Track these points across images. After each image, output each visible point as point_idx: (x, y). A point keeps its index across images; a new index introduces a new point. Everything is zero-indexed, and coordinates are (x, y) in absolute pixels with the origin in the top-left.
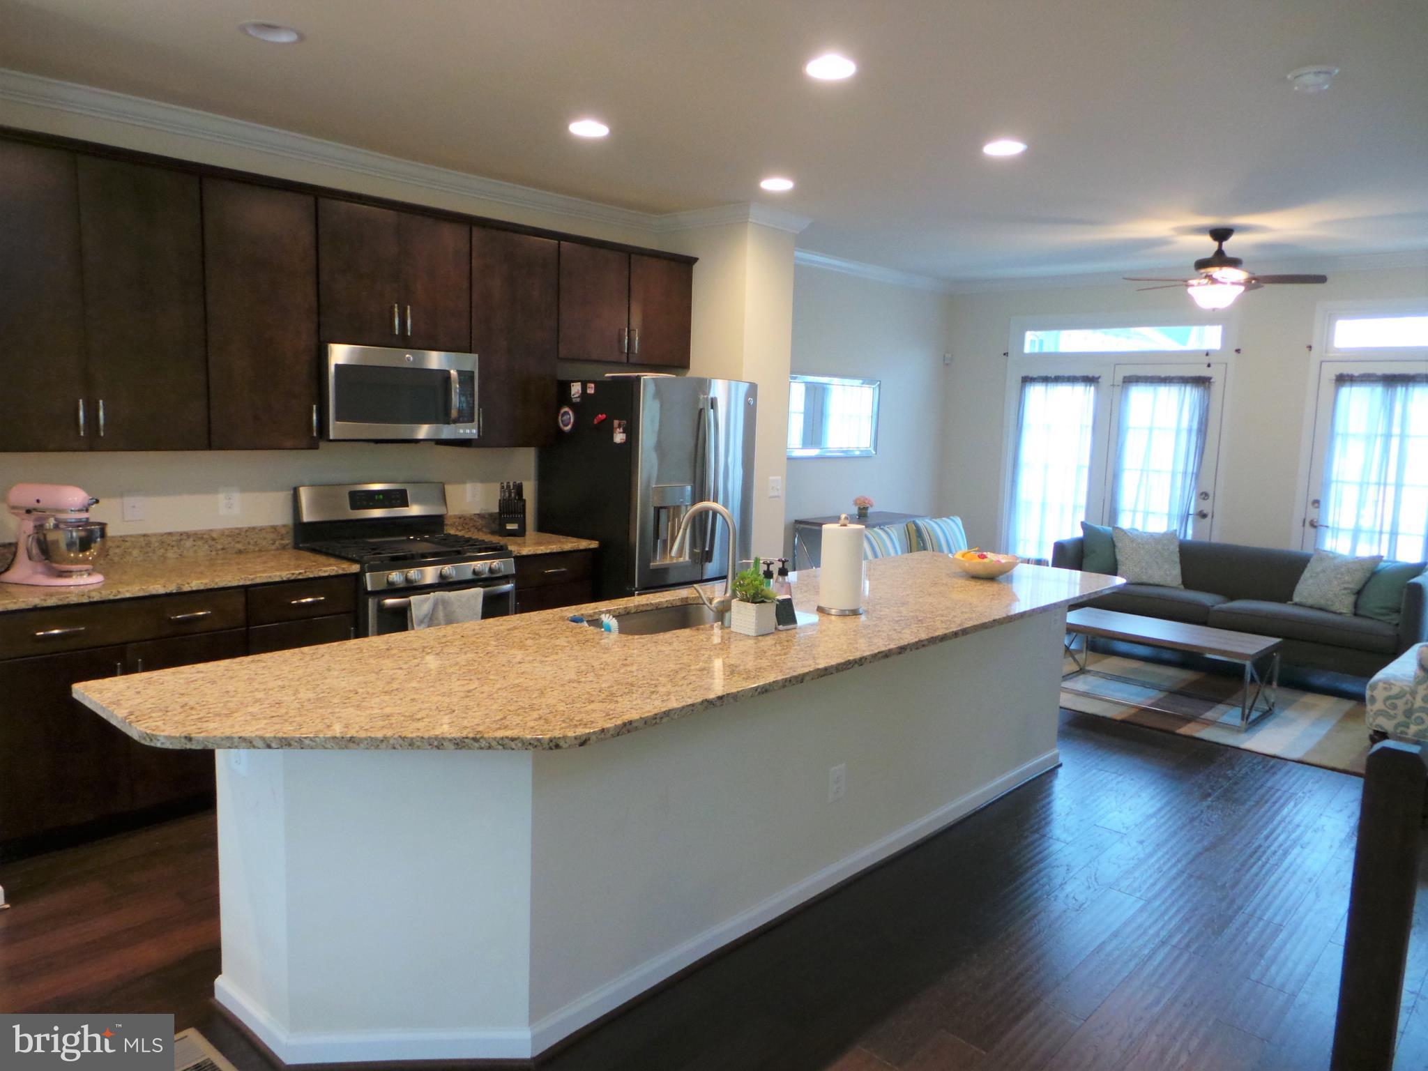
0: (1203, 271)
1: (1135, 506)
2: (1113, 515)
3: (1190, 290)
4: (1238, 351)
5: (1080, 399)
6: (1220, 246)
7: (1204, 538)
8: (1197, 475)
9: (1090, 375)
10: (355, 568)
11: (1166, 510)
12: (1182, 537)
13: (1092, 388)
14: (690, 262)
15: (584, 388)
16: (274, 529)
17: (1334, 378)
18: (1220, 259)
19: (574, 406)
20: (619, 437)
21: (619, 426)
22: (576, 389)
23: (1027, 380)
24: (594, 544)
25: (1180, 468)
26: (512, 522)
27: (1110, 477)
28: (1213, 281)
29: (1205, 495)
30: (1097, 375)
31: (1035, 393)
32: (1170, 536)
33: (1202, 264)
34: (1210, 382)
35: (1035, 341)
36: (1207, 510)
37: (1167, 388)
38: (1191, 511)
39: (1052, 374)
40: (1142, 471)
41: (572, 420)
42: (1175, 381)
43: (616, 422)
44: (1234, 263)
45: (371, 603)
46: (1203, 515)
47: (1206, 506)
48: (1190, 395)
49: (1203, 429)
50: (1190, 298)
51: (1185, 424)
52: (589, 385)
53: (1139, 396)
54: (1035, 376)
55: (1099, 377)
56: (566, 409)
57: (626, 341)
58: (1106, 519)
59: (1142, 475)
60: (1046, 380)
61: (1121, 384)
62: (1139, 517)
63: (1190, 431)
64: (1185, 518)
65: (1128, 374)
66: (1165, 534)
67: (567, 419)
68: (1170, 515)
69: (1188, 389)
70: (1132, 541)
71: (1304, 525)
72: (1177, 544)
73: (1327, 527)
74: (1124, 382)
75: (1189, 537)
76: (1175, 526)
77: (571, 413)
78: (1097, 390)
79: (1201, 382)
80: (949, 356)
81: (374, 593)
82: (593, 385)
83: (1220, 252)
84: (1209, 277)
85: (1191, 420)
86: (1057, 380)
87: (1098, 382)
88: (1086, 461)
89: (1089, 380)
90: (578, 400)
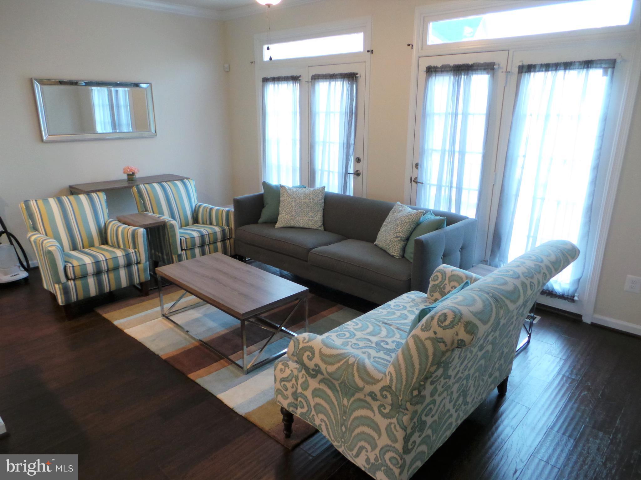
8: (354, 146)
9: (295, 75)
13: (297, 85)
17: (425, 69)
23: (266, 80)
29: (358, 160)
30: (298, 75)
34: (357, 77)
36: (360, 170)
38: (352, 171)
39: (276, 75)
42: (338, 77)
46: (358, 174)
47: (359, 168)
53: (322, 87)
54: (269, 77)
55: (300, 76)
61: (310, 80)
65: (314, 73)
70: (289, 196)
71: (411, 182)
73: (422, 183)
74: (312, 79)
78: (300, 86)
79: (351, 77)
80: (227, 65)
86: (279, 79)
87: (300, 80)
89: (295, 79)
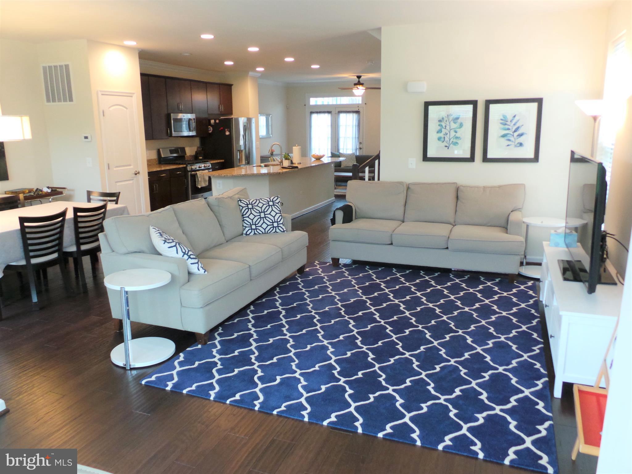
0: (356, 86)
1: (344, 148)
2: (338, 150)
3: (353, 91)
4: (366, 104)
5: (327, 118)
6: (359, 80)
7: (361, 154)
8: (358, 138)
9: (329, 111)
10: (185, 166)
11: (351, 148)
12: (356, 154)
13: (330, 115)
14: (231, 86)
15: (215, 121)
16: (155, 159)
18: (359, 83)
19: (212, 126)
20: (227, 133)
21: (227, 130)
22: (212, 121)
23: (312, 113)
24: (223, 161)
25: (354, 136)
26: (201, 156)
27: (336, 140)
28: (358, 89)
29: (360, 143)
30: (331, 111)
31: (314, 116)
32: (353, 154)
33: (355, 84)
34: (360, 112)
35: (314, 101)
36: (362, 147)
37: (349, 114)
38: (358, 148)
39: (318, 111)
40: (345, 137)
41: (212, 130)
42: (351, 112)
43: (226, 130)
44: (362, 84)
45: (189, 173)
46: (360, 149)
47: (361, 146)
48: (355, 116)
49: (359, 125)
50: (353, 92)
51: (354, 124)
52: (217, 120)
53: (342, 116)
54: (314, 112)
56: (209, 127)
57: (221, 108)
58: (336, 150)
59: (345, 139)
60: (317, 112)
61: (337, 113)
62: (345, 150)
63: (356, 126)
64: (356, 149)
65: (339, 110)
66: (352, 154)
67: (211, 129)
68: (352, 150)
69: (355, 114)
70: (344, 155)
72: (355, 156)
74: (338, 113)
75: (358, 154)
76: (354, 151)
77: (211, 128)
78: (331, 115)
79: (357, 112)
80: (288, 106)
81: (190, 171)
82: (218, 120)
83: (359, 81)
84: (357, 87)
85: (356, 123)
86: (320, 112)
87: (331, 113)
88: (330, 136)
90: (214, 124)
